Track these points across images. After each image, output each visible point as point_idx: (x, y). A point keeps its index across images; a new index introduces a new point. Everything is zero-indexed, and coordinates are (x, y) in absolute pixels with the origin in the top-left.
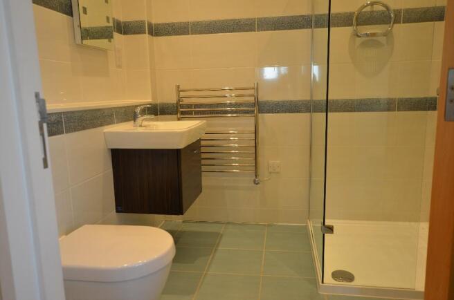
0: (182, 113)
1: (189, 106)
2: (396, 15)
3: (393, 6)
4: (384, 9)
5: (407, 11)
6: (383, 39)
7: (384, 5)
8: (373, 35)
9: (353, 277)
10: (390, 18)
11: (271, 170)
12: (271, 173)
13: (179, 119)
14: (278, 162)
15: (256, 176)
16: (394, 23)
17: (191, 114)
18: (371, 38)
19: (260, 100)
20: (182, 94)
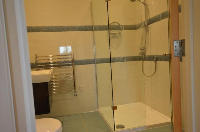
0: (39, 67)
1: (42, 64)
2: (122, 27)
3: (121, 24)
4: (118, 25)
5: (125, 26)
6: (118, 35)
7: (118, 24)
8: (115, 34)
9: (124, 126)
10: (120, 28)
11: (80, 89)
12: (81, 90)
13: (37, 70)
14: (83, 85)
15: (75, 93)
16: (122, 30)
17: (43, 67)
18: (114, 35)
19: (74, 60)
20: (38, 59)
